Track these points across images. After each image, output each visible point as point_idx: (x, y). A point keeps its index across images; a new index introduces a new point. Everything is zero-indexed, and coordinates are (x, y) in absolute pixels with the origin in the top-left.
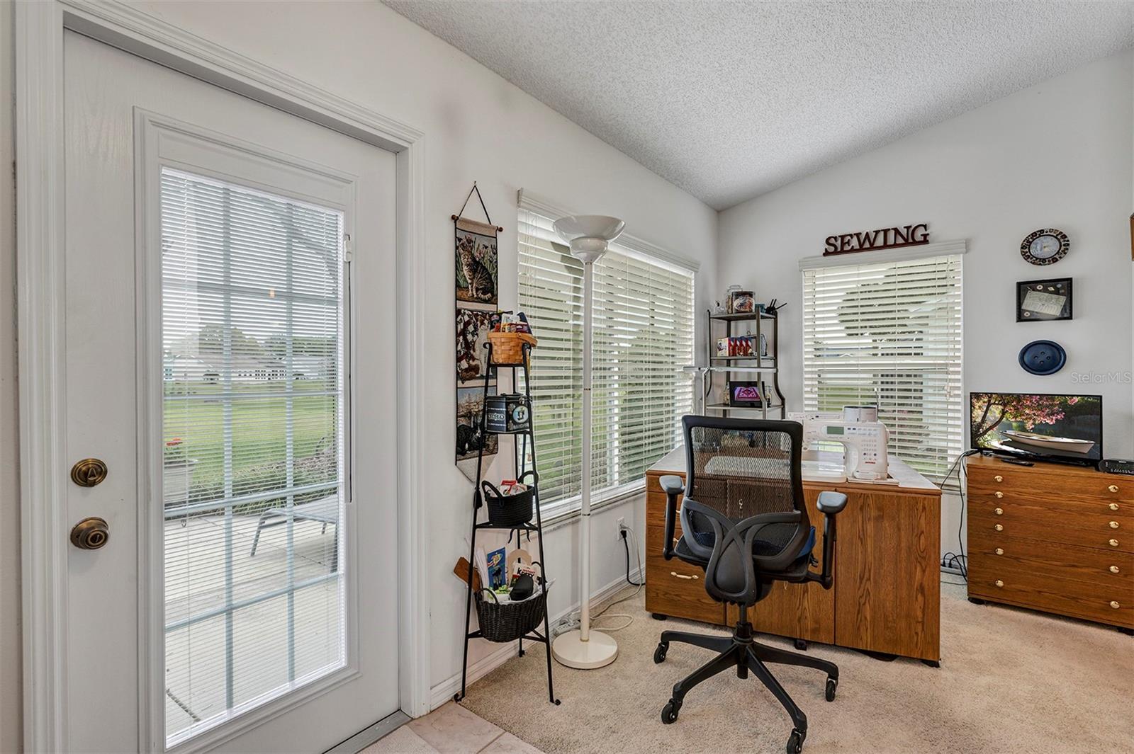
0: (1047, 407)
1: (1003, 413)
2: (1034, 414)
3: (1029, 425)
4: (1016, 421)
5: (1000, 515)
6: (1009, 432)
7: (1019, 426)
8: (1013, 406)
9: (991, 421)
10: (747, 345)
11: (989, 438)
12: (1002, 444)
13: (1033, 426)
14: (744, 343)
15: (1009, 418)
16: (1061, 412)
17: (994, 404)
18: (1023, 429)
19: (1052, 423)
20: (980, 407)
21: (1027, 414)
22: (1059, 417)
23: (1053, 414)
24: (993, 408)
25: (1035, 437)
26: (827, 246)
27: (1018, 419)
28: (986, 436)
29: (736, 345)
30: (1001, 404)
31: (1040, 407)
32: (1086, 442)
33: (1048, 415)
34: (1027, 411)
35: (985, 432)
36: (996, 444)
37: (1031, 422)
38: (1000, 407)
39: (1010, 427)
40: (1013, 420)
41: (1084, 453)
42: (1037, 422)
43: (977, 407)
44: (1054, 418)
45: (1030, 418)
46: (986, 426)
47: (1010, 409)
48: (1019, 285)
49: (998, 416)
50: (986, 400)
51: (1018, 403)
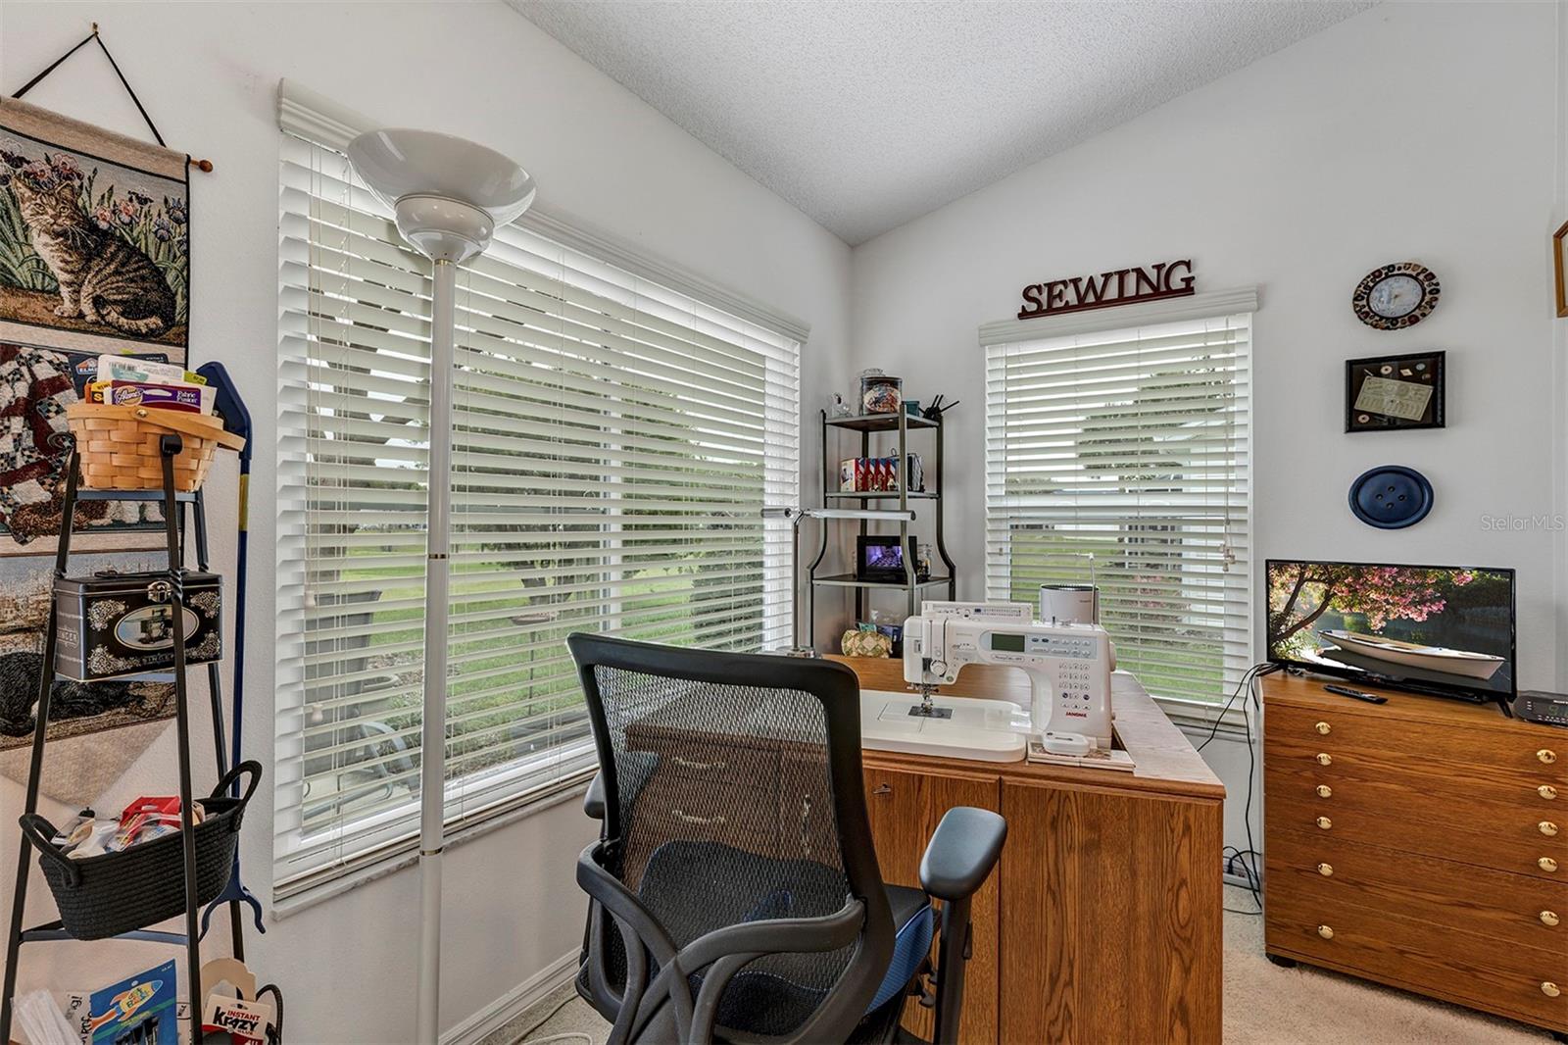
0: (1412, 588)
1: (1328, 597)
2: (1387, 601)
3: (1377, 622)
4: (1350, 614)
5: (1327, 798)
6: (1336, 633)
7: (1356, 623)
8: (1346, 585)
9: (1303, 611)
10: (888, 472)
11: (1297, 643)
12: (1322, 656)
13: (1384, 624)
14: (882, 469)
15: (1338, 607)
16: (1439, 599)
17: (1311, 580)
18: (1363, 627)
19: (1420, 620)
20: (1283, 584)
21: (1374, 601)
22: (1435, 608)
23: (1423, 602)
24: (1308, 586)
25: (1387, 644)
26: (1025, 303)
27: (1356, 610)
28: (1292, 639)
29: (868, 472)
30: (1323, 581)
31: (1399, 589)
32: (1488, 657)
33: (1414, 603)
34: (1373, 595)
35: (1291, 632)
36: (1310, 655)
37: (1381, 615)
38: (1322, 586)
39: (1339, 623)
40: (1347, 610)
41: (1483, 679)
42: (1392, 616)
43: (1278, 585)
44: (1425, 609)
45: (1379, 609)
46: (1292, 621)
47: (1340, 590)
48: (1351, 365)
49: (1317, 602)
50: (1296, 572)
51: (1356, 580)
